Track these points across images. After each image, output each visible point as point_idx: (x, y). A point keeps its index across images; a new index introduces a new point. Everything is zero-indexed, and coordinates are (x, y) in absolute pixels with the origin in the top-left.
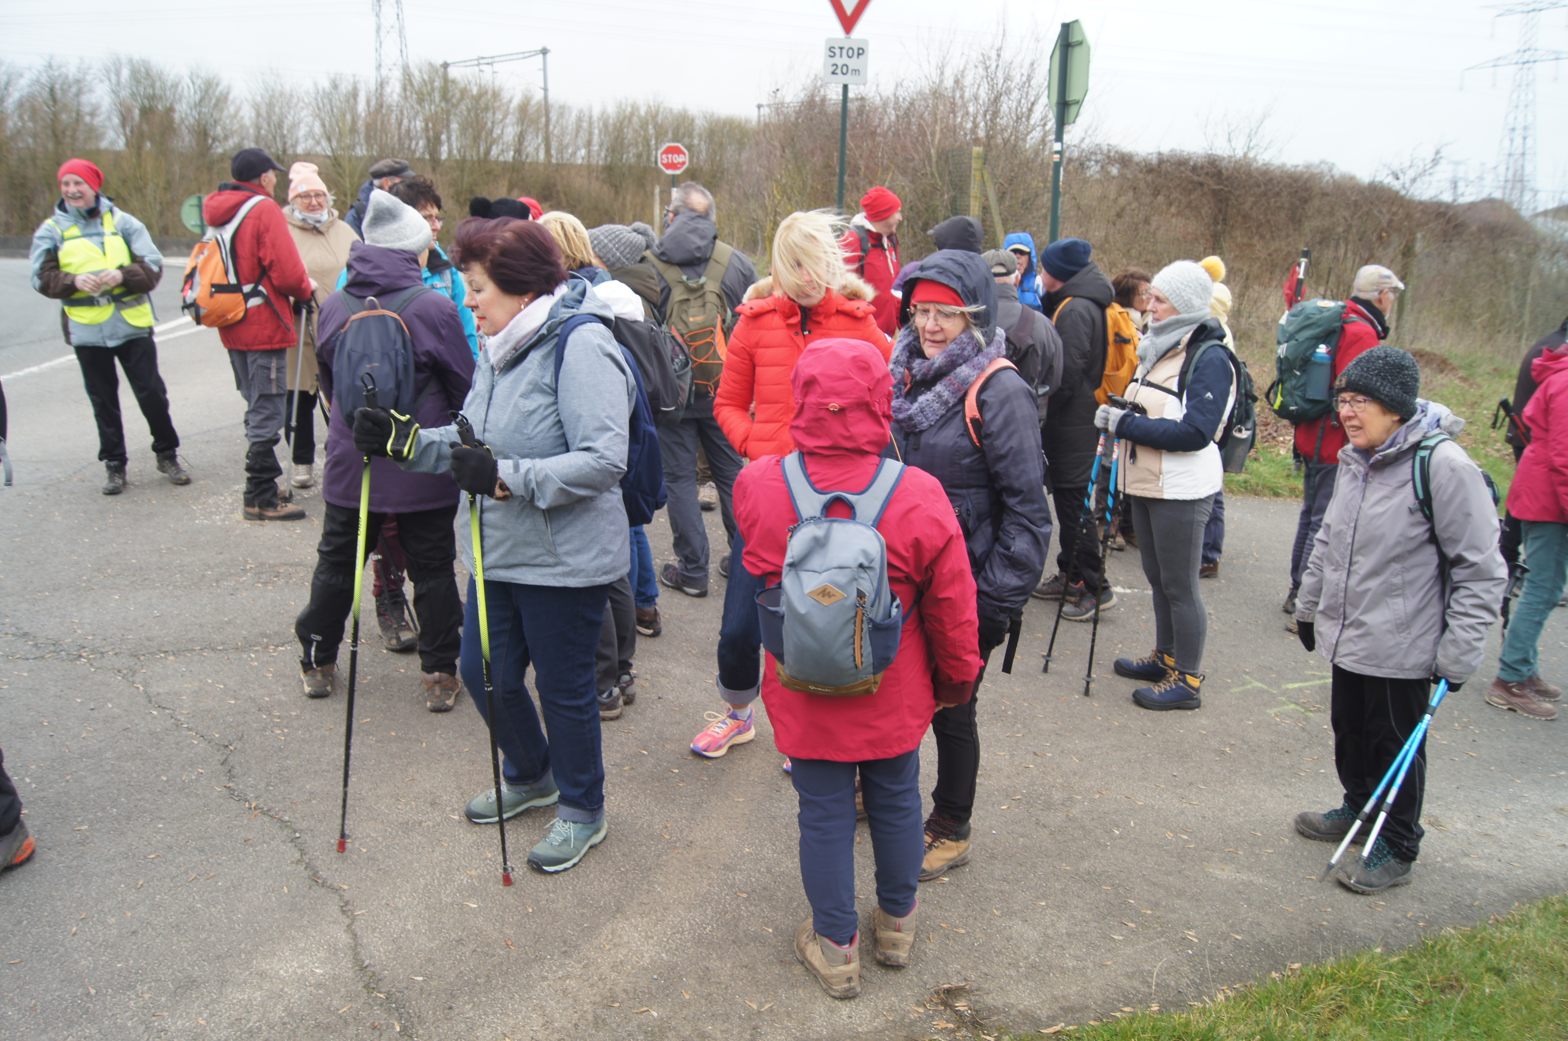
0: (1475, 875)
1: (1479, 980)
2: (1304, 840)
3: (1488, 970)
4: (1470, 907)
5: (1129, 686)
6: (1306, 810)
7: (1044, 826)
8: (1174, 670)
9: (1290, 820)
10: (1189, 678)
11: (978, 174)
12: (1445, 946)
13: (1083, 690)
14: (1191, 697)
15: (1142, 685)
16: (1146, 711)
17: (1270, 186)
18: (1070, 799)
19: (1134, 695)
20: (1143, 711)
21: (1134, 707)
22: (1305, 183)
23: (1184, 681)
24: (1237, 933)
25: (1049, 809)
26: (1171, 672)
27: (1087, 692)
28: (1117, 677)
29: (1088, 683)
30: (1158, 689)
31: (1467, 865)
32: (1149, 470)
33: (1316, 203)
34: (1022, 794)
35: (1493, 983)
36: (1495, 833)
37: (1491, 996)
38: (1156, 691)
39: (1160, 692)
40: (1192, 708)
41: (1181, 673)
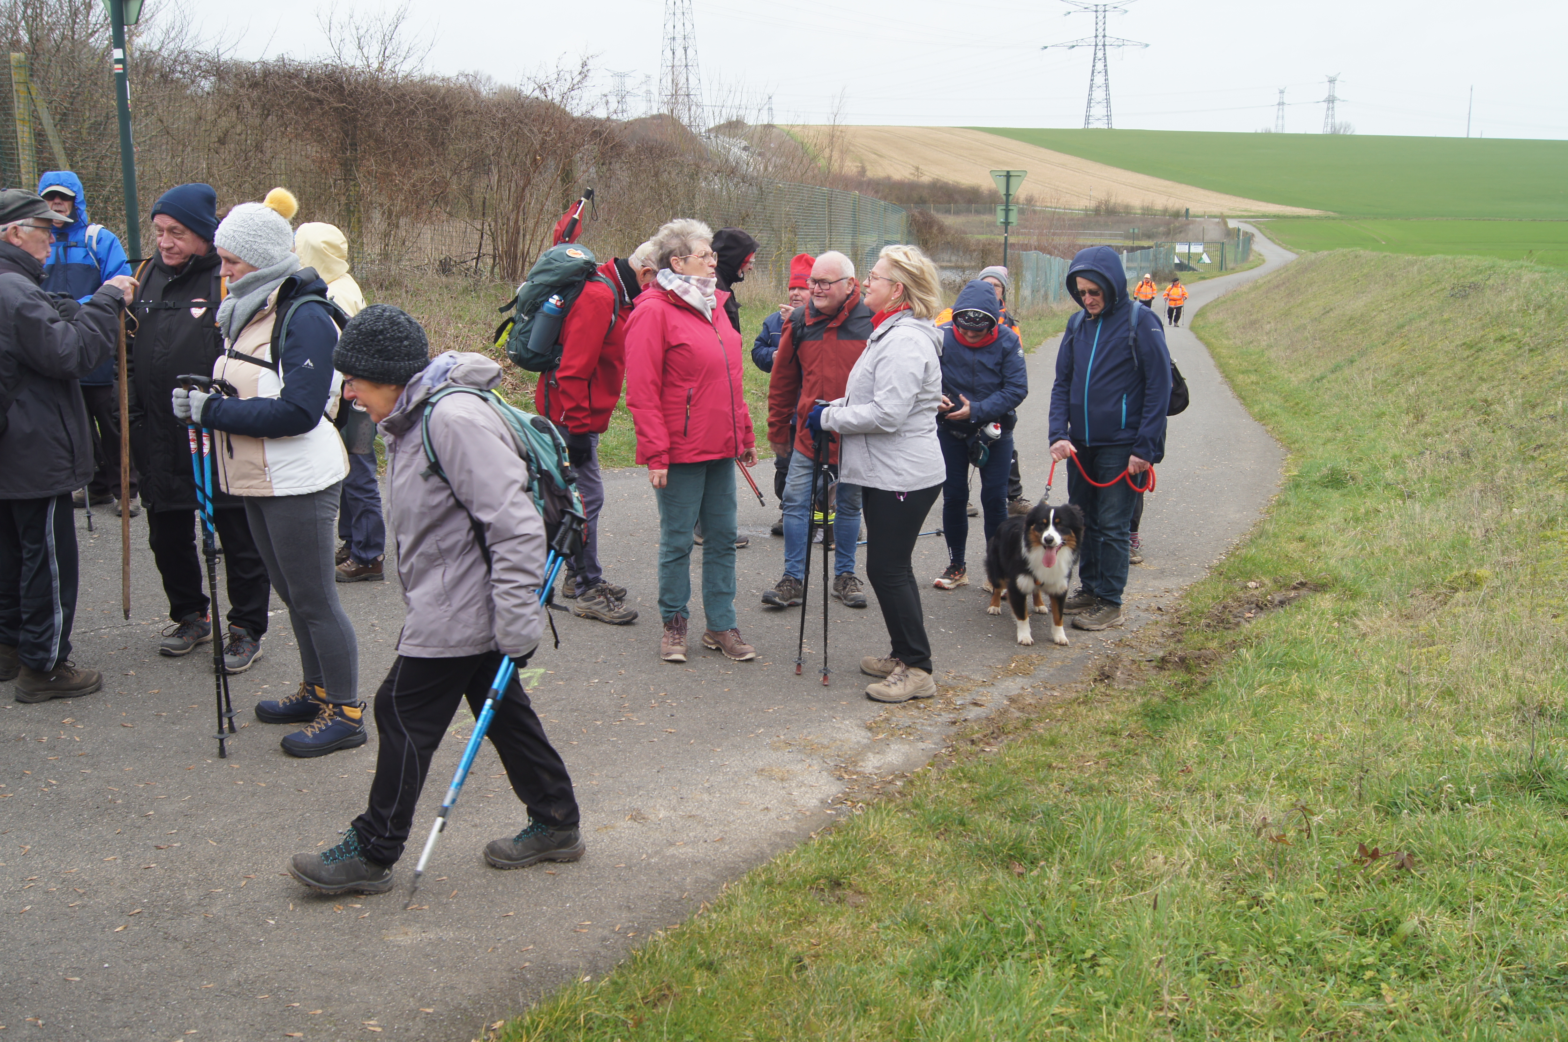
0: (682, 865)
1: (690, 980)
2: (497, 872)
3: (699, 966)
4: (678, 901)
5: (275, 734)
6: (496, 837)
7: (176, 939)
8: (327, 703)
9: (480, 853)
10: (347, 710)
11: (22, 88)
12: (654, 953)
13: (216, 751)
14: (353, 732)
15: (292, 729)
16: (300, 760)
17: (402, 104)
18: (209, 895)
19: (282, 745)
20: (296, 762)
21: (285, 759)
22: (443, 99)
23: (342, 714)
24: (429, 1006)
25: (180, 915)
26: (323, 706)
27: (222, 753)
28: (261, 725)
29: (222, 741)
30: (310, 731)
31: (673, 856)
32: (252, 463)
33: (458, 121)
34: (143, 905)
35: (704, 979)
36: (699, 812)
37: (703, 994)
38: (309, 734)
39: (314, 734)
40: (357, 745)
41: (336, 706)
